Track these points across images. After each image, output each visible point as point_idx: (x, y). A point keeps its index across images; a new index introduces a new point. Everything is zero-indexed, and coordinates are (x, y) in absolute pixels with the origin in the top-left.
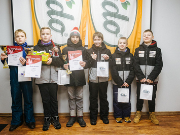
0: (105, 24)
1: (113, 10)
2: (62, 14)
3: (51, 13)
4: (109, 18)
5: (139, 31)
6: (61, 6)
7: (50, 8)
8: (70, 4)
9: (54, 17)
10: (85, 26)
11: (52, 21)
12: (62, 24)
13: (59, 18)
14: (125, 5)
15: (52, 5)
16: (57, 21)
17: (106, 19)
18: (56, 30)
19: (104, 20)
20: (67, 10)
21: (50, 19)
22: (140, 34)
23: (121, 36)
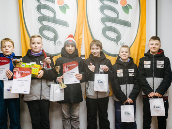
0: (104, 31)
1: (112, 15)
2: (54, 20)
3: (42, 19)
4: (108, 24)
5: (143, 38)
6: (53, 11)
7: (41, 13)
8: (64, 8)
9: (45, 23)
10: (81, 33)
11: (43, 28)
12: (54, 31)
13: (51, 25)
14: (127, 8)
15: (43, 11)
16: (48, 28)
17: (105, 25)
18: (48, 39)
19: (103, 26)
20: (60, 16)
21: (41, 25)
22: (145, 41)
23: (123, 44)
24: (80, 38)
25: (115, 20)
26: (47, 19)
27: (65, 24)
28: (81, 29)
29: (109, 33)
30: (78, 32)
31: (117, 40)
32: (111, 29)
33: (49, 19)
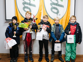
2: (30, 4)
4: (53, 6)
7: (24, 1)
10: (41, 10)
12: (30, 9)
13: (28, 6)
16: (27, 8)
19: (51, 7)
21: (24, 6)
22: (70, 14)
23: (60, 15)
24: (40, 12)
25: (57, 4)
26: (27, 3)
27: (34, 6)
28: (41, 8)
29: (54, 10)
30: (40, 9)
31: (57, 13)
32: (54, 8)
33: (27, 4)
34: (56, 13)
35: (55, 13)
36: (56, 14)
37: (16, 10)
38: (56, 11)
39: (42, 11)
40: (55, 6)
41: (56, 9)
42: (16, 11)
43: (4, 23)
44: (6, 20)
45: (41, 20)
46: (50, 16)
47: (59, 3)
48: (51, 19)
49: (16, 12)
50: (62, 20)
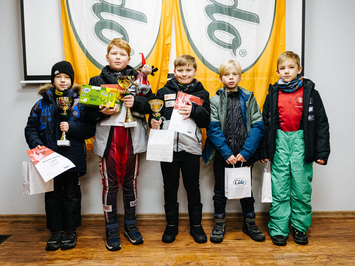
0: (210, 30)
4: (218, 17)
5: (280, 44)
9: (106, 16)
10: (170, 34)
12: (122, 31)
16: (112, 26)
17: (213, 19)
19: (209, 21)
21: (98, 20)
23: (244, 53)
24: (166, 43)
25: (231, 11)
27: (140, 17)
31: (234, 46)
32: (223, 26)
33: (112, 9)
34: (230, 47)
35: (224, 46)
36: (229, 52)
37: (66, 36)
38: (227, 38)
39: (173, 40)
40: (226, 17)
41: (230, 29)
42: (66, 41)
43: (19, 91)
44: (27, 78)
45: (169, 76)
46: (203, 61)
47: (240, 7)
48: (208, 70)
49: (67, 45)
50: (254, 75)
